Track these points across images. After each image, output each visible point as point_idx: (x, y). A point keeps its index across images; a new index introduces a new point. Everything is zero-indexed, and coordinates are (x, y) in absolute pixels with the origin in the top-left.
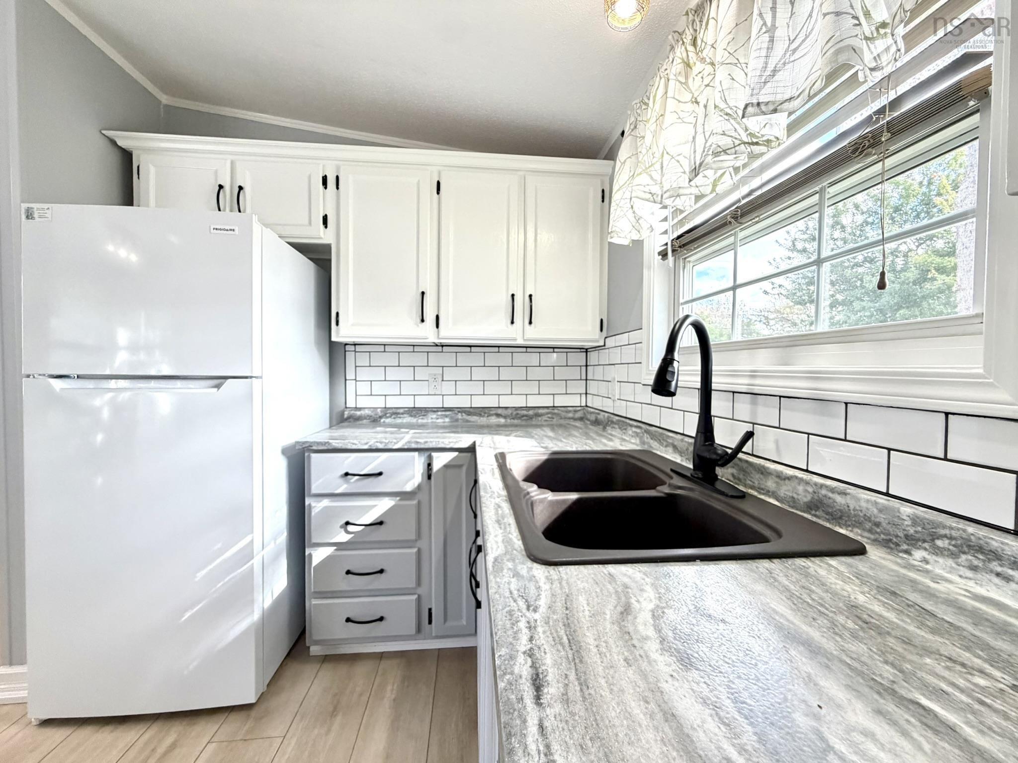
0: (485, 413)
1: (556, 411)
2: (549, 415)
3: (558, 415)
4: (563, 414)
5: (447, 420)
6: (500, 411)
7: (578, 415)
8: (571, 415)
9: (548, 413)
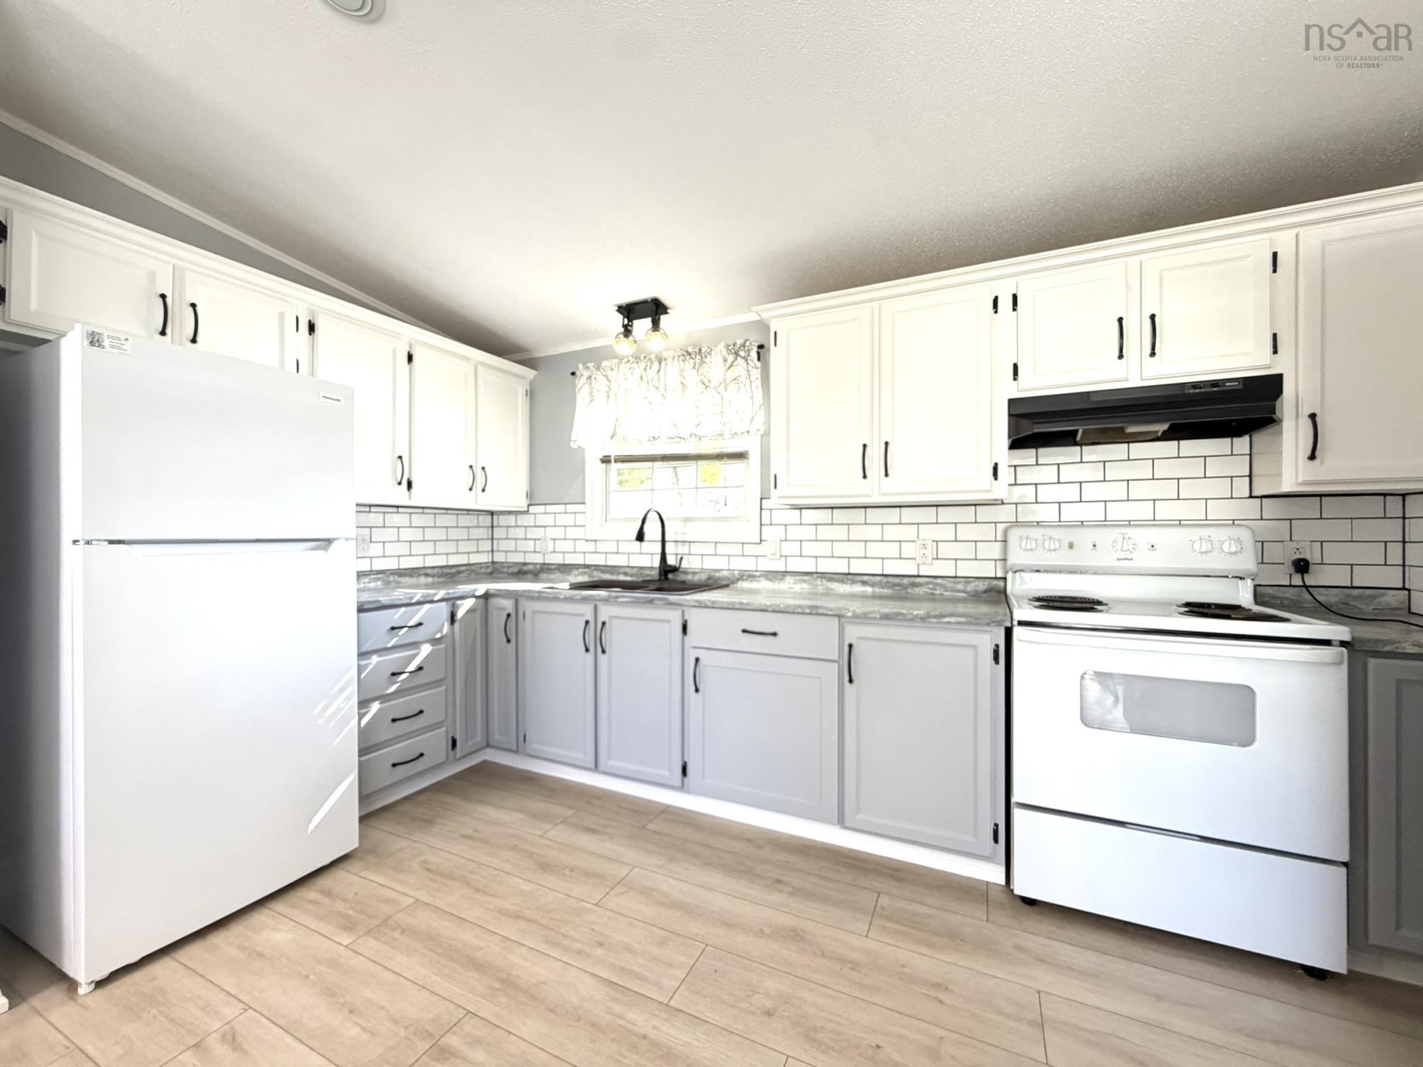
0: (415, 573)
1: (473, 568)
2: (468, 572)
3: (473, 571)
4: (478, 570)
5: (379, 583)
6: (428, 571)
7: (489, 570)
8: (483, 571)
9: (467, 570)
